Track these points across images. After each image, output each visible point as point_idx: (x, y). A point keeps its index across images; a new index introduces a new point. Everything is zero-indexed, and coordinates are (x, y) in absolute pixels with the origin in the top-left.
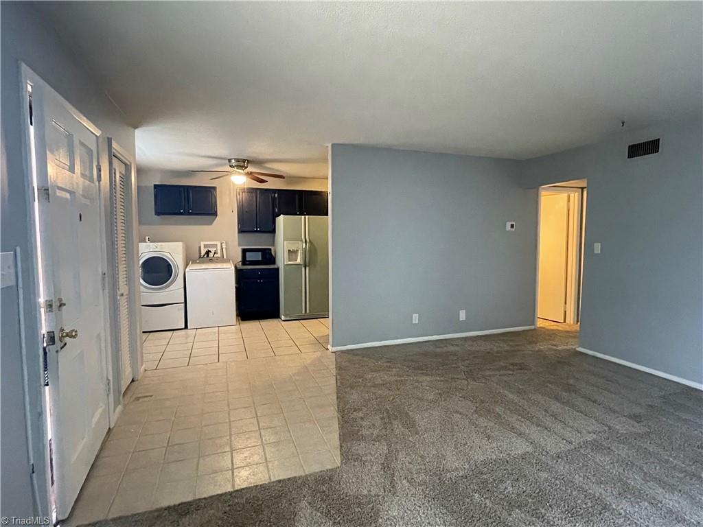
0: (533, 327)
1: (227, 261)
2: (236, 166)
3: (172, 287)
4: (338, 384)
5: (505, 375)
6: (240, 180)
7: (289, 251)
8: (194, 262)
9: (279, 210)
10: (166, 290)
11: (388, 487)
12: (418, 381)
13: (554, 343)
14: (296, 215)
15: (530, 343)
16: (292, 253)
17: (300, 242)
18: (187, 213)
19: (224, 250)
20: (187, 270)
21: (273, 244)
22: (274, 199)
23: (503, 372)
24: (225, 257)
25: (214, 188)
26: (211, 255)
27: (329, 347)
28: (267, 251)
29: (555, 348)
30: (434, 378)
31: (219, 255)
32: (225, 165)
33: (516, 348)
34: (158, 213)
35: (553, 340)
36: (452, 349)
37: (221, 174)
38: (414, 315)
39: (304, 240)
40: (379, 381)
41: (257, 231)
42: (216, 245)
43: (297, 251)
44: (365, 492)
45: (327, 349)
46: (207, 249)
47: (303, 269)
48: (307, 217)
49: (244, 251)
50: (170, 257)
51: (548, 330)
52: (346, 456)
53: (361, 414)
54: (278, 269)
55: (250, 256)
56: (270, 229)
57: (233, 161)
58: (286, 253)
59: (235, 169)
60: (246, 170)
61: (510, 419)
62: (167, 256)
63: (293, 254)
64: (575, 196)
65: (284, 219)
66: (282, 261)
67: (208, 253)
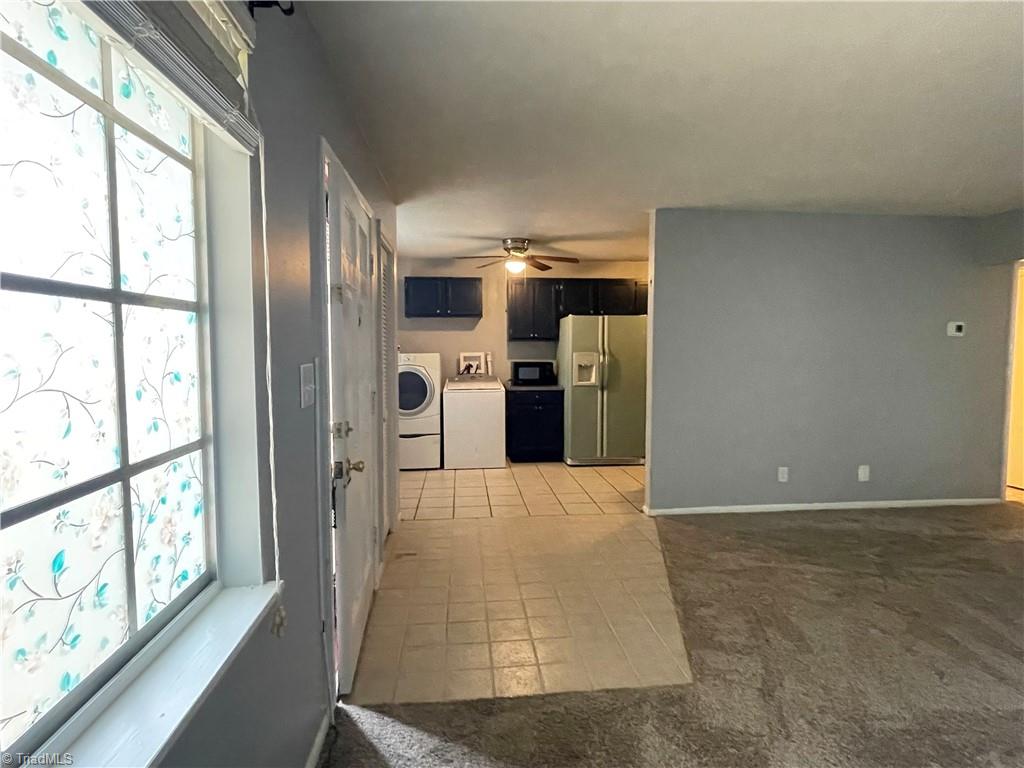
0: (999, 500)
1: (494, 379)
2: (512, 248)
3: (426, 413)
4: (669, 564)
5: (953, 576)
6: (517, 267)
7: (580, 366)
8: (452, 380)
9: (565, 309)
10: (418, 416)
11: (777, 726)
12: (797, 572)
14: (589, 314)
15: (996, 527)
16: (584, 369)
17: (595, 354)
18: (444, 315)
19: (489, 364)
20: (445, 390)
21: (555, 357)
22: (558, 292)
23: (948, 571)
24: (490, 373)
25: (480, 279)
26: (472, 371)
27: (645, 508)
28: (549, 367)
30: (824, 570)
31: (482, 371)
32: (497, 247)
33: (969, 534)
34: (408, 314)
36: (848, 525)
37: (491, 260)
38: (781, 469)
39: (601, 351)
40: (732, 566)
41: (534, 339)
42: (480, 357)
43: (592, 366)
44: (740, 727)
45: (642, 511)
46: (467, 363)
47: (599, 392)
48: (606, 317)
49: (517, 366)
50: (424, 371)
52: (699, 668)
53: (712, 612)
54: (562, 392)
55: (523, 373)
56: (553, 336)
57: (509, 241)
58: (576, 367)
59: (512, 252)
60: (527, 253)
62: (422, 372)
63: (585, 371)
65: (573, 321)
66: (568, 380)
67: (469, 367)
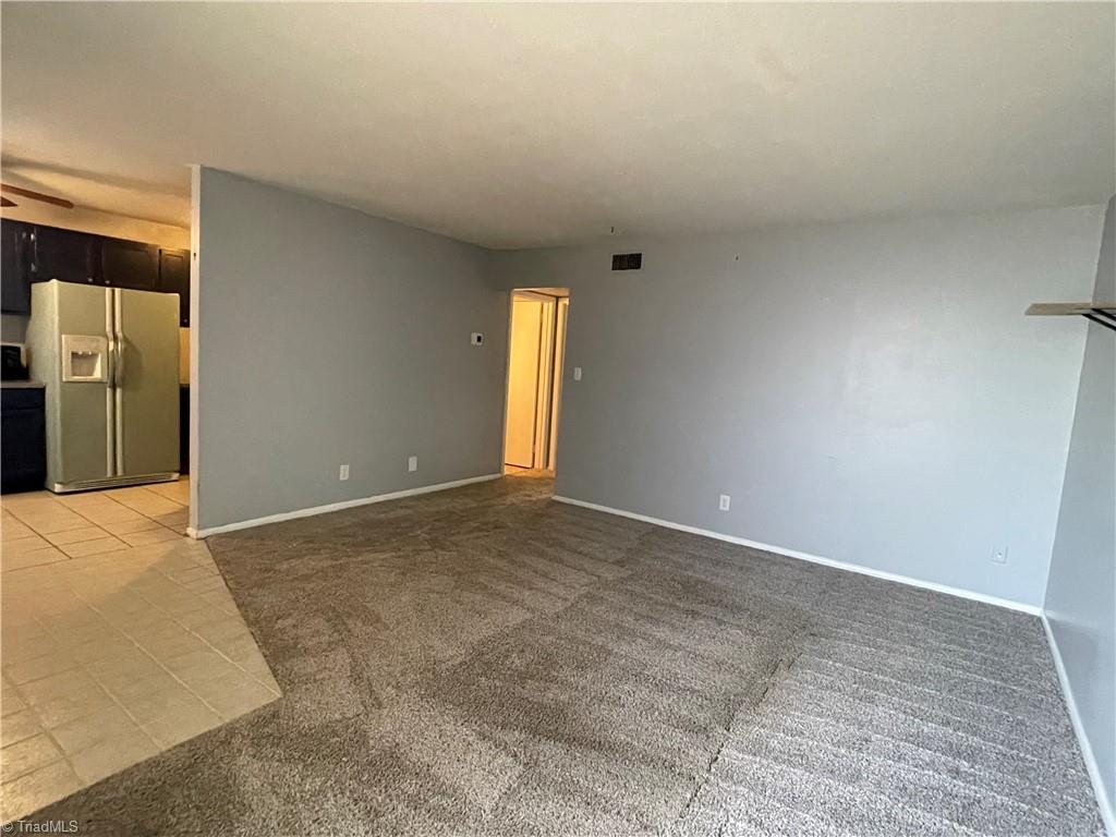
0: (499, 475)
4: (232, 586)
5: (478, 538)
7: (74, 355)
9: (40, 268)
12: (366, 562)
13: (528, 493)
15: (501, 495)
16: (81, 359)
17: (102, 339)
21: (24, 340)
22: (27, 243)
23: (475, 534)
27: (191, 531)
29: (527, 498)
33: (486, 503)
35: (525, 489)
36: (401, 512)
38: (342, 467)
39: (110, 335)
40: (304, 571)
43: (94, 356)
45: (187, 535)
47: (109, 391)
48: (117, 290)
51: (517, 478)
52: (286, 680)
53: (291, 621)
54: (42, 391)
58: (67, 356)
61: (498, 588)
63: (83, 362)
64: (549, 306)
65: (61, 289)
66: (53, 373)
